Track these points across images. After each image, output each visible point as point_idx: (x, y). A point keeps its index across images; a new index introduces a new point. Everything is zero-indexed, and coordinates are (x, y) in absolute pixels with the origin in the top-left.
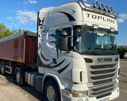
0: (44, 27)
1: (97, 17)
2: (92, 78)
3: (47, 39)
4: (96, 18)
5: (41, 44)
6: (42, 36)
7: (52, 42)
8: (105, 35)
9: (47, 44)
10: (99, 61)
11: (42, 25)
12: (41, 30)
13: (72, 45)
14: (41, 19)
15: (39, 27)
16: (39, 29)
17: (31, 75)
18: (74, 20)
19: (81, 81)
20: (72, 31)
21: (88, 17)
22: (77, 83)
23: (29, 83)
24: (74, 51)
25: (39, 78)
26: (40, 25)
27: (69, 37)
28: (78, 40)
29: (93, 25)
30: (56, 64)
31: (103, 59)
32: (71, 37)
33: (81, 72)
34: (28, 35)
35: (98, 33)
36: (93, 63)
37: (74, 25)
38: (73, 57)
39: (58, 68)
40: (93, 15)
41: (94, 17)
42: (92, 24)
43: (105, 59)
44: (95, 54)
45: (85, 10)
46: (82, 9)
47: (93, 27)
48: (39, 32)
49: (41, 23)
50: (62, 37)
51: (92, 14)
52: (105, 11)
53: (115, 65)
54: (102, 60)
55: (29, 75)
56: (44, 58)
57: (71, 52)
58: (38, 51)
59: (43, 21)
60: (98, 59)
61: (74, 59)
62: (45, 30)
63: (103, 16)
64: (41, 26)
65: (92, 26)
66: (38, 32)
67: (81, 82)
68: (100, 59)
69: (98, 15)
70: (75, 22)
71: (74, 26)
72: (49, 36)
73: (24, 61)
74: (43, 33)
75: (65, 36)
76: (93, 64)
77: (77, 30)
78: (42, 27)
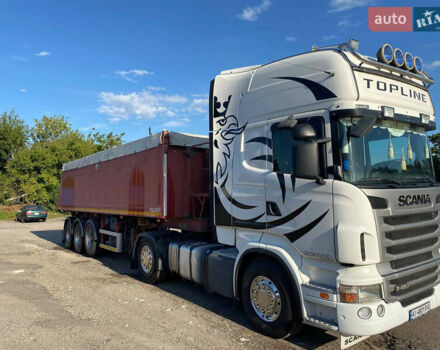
0: (230, 121)
1: (388, 87)
2: (390, 250)
3: (242, 150)
4: (385, 89)
5: (223, 164)
6: (226, 145)
7: (263, 158)
8: (406, 135)
9: (245, 164)
10: (402, 203)
11: (223, 114)
12: (220, 127)
13: (330, 163)
14: (221, 100)
15: (215, 120)
16: (216, 126)
17: (191, 250)
18: (331, 95)
19: (364, 257)
20: (328, 127)
21: (368, 87)
22: (352, 265)
23: (184, 272)
24: (337, 178)
25: (220, 256)
26: (217, 114)
27: (320, 141)
28: (346, 149)
29: (383, 107)
30: (277, 218)
31: (410, 197)
32: (325, 143)
33: (362, 235)
34: (174, 142)
35: (390, 130)
36: (389, 209)
37: (334, 109)
38: (338, 195)
40: (378, 83)
41: (382, 86)
42: (380, 105)
43: (414, 197)
45: (360, 69)
46: (353, 68)
47: (382, 113)
48: (214, 133)
49: (221, 110)
51: (375, 78)
52: (406, 69)
53: (436, 213)
54: (409, 201)
55: (185, 251)
56: (234, 202)
57: (329, 181)
58: (215, 185)
59: (226, 105)
60: (400, 199)
61: (339, 201)
62: (232, 127)
63: (400, 84)
64: (222, 118)
65: (380, 109)
66: (211, 135)
67: (364, 263)
68: (403, 197)
69: (389, 82)
70: (336, 103)
72: (247, 142)
74: (229, 136)
75: (308, 140)
76: (390, 211)
78: (223, 121)
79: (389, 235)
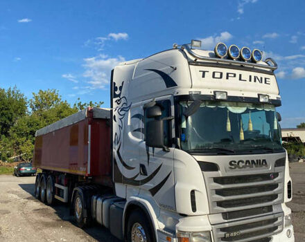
0: (123, 101)
1: (224, 76)
2: (220, 204)
3: (129, 124)
4: (221, 77)
5: (118, 134)
6: (120, 119)
7: (139, 130)
8: (247, 111)
9: (130, 134)
10: (233, 167)
11: (119, 96)
12: (118, 105)
13: (174, 135)
14: (118, 85)
15: (114, 100)
16: (115, 105)
17: (103, 201)
18: (175, 85)
19: (194, 209)
20: (173, 107)
21: (203, 76)
22: (185, 216)
23: (99, 219)
24: (177, 147)
25: (117, 207)
26: (116, 96)
28: (184, 125)
29: (215, 92)
30: (146, 177)
31: (242, 162)
32: (171, 120)
33: (193, 192)
34: (97, 116)
35: (229, 108)
36: (219, 172)
37: (175, 95)
38: (176, 160)
39: (150, 185)
40: (214, 73)
41: (217, 75)
42: (212, 91)
43: (247, 161)
44: (224, 152)
45: (195, 63)
46: (190, 63)
47: (214, 96)
48: (114, 110)
49: (117, 92)
50: (153, 119)
51: (212, 70)
53: (276, 175)
54: (241, 165)
55: (99, 201)
56: (124, 165)
57: (172, 149)
58: (114, 150)
59: (121, 88)
60: (231, 163)
61: (178, 165)
62: (125, 106)
64: (118, 98)
65: (213, 94)
66: (112, 111)
67: (194, 214)
68: (235, 162)
69: (225, 71)
70: (177, 90)
71: (175, 97)
72: (132, 117)
73: (89, 173)
74: (122, 113)
75: (157, 118)
76: (220, 174)
77: (181, 104)
78: (119, 100)
79: (219, 192)
